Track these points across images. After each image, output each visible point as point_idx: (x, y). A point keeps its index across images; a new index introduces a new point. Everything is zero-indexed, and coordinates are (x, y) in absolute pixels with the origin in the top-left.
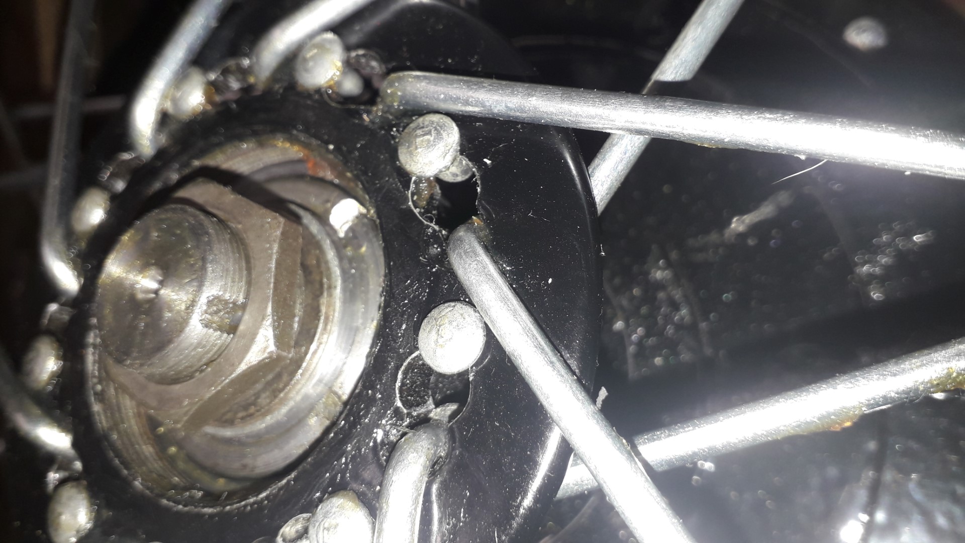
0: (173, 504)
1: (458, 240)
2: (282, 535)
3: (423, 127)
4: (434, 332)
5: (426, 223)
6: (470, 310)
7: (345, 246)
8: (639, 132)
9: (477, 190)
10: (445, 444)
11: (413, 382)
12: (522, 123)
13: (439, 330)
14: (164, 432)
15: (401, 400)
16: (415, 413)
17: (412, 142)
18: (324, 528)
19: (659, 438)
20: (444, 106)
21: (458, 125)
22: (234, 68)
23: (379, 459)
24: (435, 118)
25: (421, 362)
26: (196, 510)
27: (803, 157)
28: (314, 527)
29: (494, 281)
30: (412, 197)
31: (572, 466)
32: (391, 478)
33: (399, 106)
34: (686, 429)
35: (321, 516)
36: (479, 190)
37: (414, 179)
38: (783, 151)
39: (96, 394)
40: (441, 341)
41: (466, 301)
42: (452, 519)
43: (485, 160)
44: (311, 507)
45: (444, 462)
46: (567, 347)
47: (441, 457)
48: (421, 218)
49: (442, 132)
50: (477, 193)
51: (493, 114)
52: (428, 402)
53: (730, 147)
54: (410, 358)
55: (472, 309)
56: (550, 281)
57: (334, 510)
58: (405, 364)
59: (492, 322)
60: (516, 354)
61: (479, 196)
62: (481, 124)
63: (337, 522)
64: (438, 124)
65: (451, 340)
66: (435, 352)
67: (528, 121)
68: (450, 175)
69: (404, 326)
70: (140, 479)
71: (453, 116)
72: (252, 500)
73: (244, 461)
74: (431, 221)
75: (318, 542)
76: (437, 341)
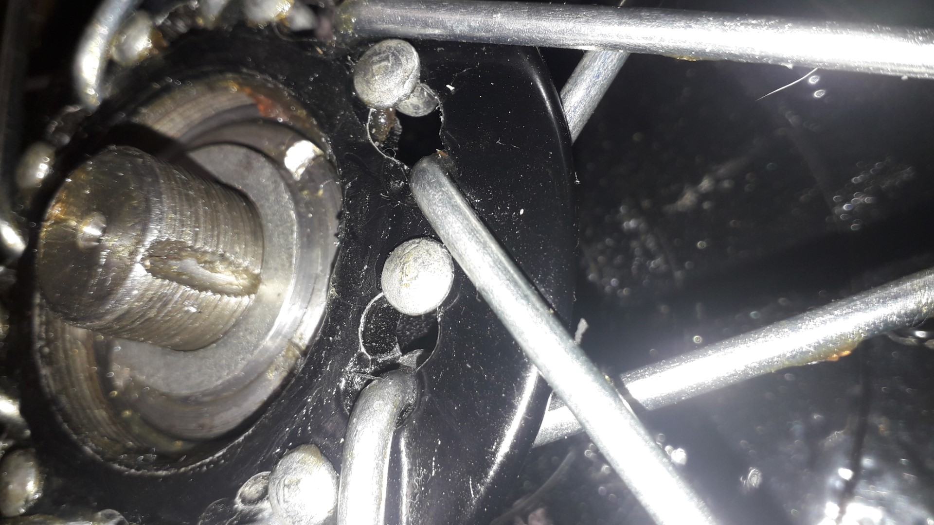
0: (126, 469)
1: (420, 171)
2: (241, 495)
3: (380, 54)
4: (398, 271)
5: (386, 156)
6: (435, 246)
7: (302, 189)
8: (614, 47)
9: (440, 119)
10: (413, 391)
11: (377, 328)
12: (487, 45)
13: (403, 268)
14: (117, 396)
15: (364, 345)
16: (381, 360)
17: (369, 70)
18: (285, 485)
19: (643, 376)
20: (401, 30)
21: (417, 50)
22: (182, 11)
23: (342, 410)
24: (393, 43)
25: (385, 306)
26: (149, 473)
27: (790, 66)
28: (274, 484)
29: (461, 213)
30: (371, 130)
31: (551, 409)
32: (356, 428)
33: (353, 34)
34: (672, 365)
35: (281, 473)
36: (442, 119)
37: (372, 110)
38: (769, 59)
39: (43, 356)
40: (405, 279)
41: (432, 237)
42: (423, 470)
43: (448, 86)
44: (270, 464)
45: (413, 409)
46: (542, 281)
47: (409, 405)
48: (380, 152)
49: (400, 57)
50: (441, 122)
51: (455, 35)
52: (395, 349)
53: (712, 58)
54: (373, 301)
55: (439, 245)
56: (522, 212)
57: (295, 465)
58: (368, 307)
59: (460, 256)
60: (486, 288)
61: (442, 126)
62: (443, 49)
63: (298, 479)
64: (395, 49)
65: (417, 278)
66: (399, 292)
67: (493, 41)
68: (411, 107)
69: (366, 267)
70: (91, 444)
71: (413, 41)
72: (208, 460)
73: (202, 421)
74: (392, 155)
75: (278, 501)
76: (401, 280)
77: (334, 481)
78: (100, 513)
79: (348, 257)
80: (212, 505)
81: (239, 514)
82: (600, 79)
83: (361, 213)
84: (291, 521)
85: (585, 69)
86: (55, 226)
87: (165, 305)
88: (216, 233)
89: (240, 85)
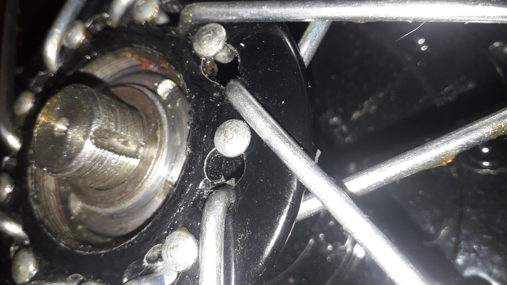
0: (83, 252)
1: (230, 86)
2: (146, 258)
3: (206, 30)
4: (223, 136)
5: (212, 81)
6: (240, 122)
8: (324, 19)
9: (238, 61)
10: (234, 196)
11: (213, 167)
12: (259, 23)
13: (225, 134)
14: (74, 219)
15: (207, 176)
16: (216, 183)
17: (201, 39)
18: (171, 248)
20: (216, 18)
21: (225, 28)
22: (99, 20)
23: (198, 209)
24: (212, 25)
25: (217, 155)
26: (96, 253)
27: (411, 22)
28: (165, 250)
29: (253, 104)
30: (203, 69)
32: (206, 214)
33: (191, 22)
35: (169, 242)
36: (239, 61)
37: (203, 59)
38: (400, 19)
39: (34, 200)
40: (226, 139)
41: (239, 118)
42: (242, 234)
43: (241, 44)
44: (161, 240)
45: (234, 205)
47: (232, 204)
48: (209, 79)
49: (216, 31)
50: (239, 62)
51: (243, 19)
52: (222, 178)
53: (372, 21)
54: (210, 152)
56: (283, 102)
57: (175, 238)
58: (208, 156)
60: (268, 140)
61: (240, 64)
62: (237, 27)
63: (178, 244)
64: (213, 28)
65: (233, 138)
66: (224, 146)
67: (263, 20)
68: (222, 57)
69: (205, 136)
70: (63, 241)
71: (222, 24)
72: (127, 242)
73: (121, 226)
74: (215, 81)
75: (168, 257)
77: (197, 244)
78: (70, 277)
79: (196, 132)
80: (131, 265)
81: (145, 269)
82: (317, 37)
83: (201, 110)
84: (175, 266)
85: (308, 33)
86: (42, 127)
87: (102, 163)
88: (126, 126)
89: (133, 54)
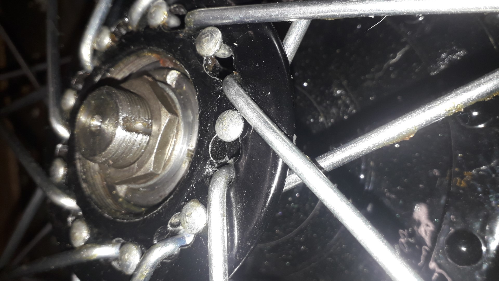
0: (123, 220)
1: (226, 81)
2: (170, 224)
3: (205, 34)
4: (221, 124)
5: (212, 77)
6: (236, 112)
9: (233, 58)
10: (233, 173)
11: (217, 149)
12: (249, 24)
13: (223, 123)
15: (212, 157)
16: (220, 162)
17: (201, 41)
18: (186, 216)
20: (213, 22)
21: (220, 30)
22: (122, 24)
24: (210, 28)
25: (219, 140)
26: (132, 221)
27: (373, 17)
28: (182, 216)
29: (243, 97)
30: (205, 67)
31: (289, 175)
32: (211, 189)
33: (194, 26)
35: (185, 211)
37: (205, 58)
38: (363, 15)
39: (83, 179)
41: (234, 109)
42: (240, 203)
43: (235, 44)
44: (180, 209)
45: (234, 180)
46: (280, 122)
47: (232, 178)
48: (210, 75)
49: (213, 34)
50: (233, 60)
51: (235, 22)
52: (226, 158)
53: (340, 18)
54: (213, 138)
56: (269, 93)
57: (189, 207)
58: (212, 141)
59: (244, 115)
60: (256, 127)
61: (234, 62)
62: (231, 28)
63: (191, 212)
64: (211, 31)
65: (229, 126)
66: (223, 133)
68: (221, 55)
69: (209, 125)
70: (107, 212)
71: (218, 26)
72: (155, 212)
74: (215, 76)
76: (223, 128)
77: (206, 212)
78: (114, 240)
80: (159, 230)
81: (170, 232)
82: (300, 31)
84: (190, 230)
85: (293, 28)
